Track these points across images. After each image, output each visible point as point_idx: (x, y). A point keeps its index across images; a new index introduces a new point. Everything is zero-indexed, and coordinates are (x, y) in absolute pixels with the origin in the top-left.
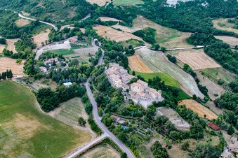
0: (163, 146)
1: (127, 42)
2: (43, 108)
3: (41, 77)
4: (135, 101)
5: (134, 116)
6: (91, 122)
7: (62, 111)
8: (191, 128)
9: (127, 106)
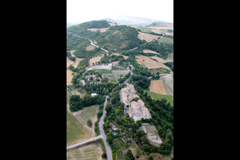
0: (134, 155)
1: (157, 69)
2: (70, 109)
3: (79, 87)
4: (130, 116)
5: (125, 126)
6: (97, 125)
7: (83, 113)
8: (162, 145)
9: (124, 118)
